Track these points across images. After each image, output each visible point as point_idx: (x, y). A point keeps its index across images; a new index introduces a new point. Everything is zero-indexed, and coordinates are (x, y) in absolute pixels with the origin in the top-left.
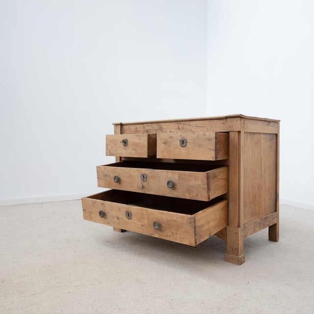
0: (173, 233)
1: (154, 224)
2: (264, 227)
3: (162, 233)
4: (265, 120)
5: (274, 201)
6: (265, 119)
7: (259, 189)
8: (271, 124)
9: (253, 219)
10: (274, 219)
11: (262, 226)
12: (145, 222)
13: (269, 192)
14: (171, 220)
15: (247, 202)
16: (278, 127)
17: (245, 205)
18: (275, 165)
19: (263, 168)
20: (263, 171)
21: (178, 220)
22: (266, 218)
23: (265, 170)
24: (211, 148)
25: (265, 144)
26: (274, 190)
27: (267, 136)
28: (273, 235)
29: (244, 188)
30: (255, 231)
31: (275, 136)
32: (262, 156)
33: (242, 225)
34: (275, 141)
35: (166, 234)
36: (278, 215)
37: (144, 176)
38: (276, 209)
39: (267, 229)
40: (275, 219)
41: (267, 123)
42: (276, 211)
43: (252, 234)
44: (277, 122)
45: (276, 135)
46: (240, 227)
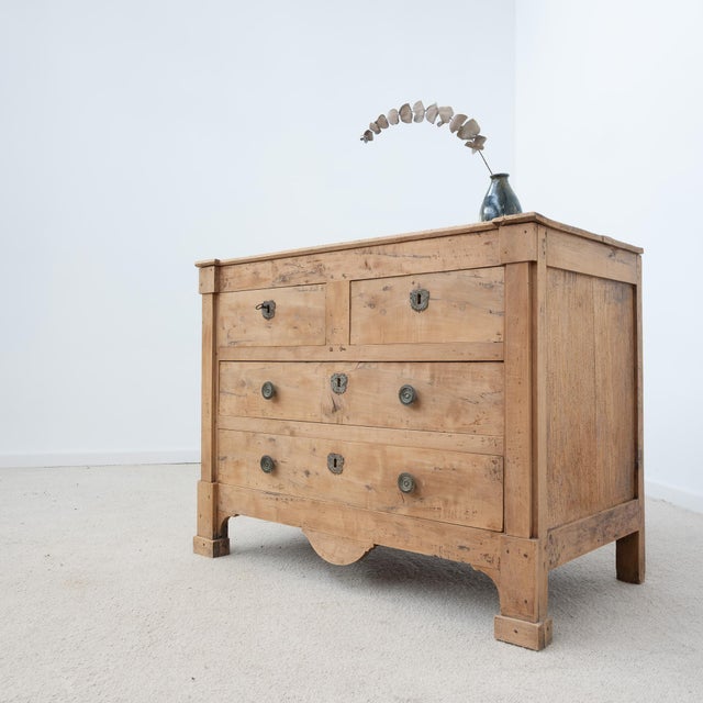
0: (446, 502)
1: (401, 479)
2: (606, 541)
3: (417, 503)
4: (602, 242)
5: (630, 470)
6: (603, 237)
7: (588, 432)
8: (620, 255)
9: (572, 518)
10: (630, 518)
11: (599, 536)
12: (378, 476)
13: (615, 442)
14: (445, 469)
15: (558, 465)
16: (639, 267)
17: (551, 476)
18: (631, 370)
19: (599, 376)
20: (599, 384)
21: (464, 465)
22: (611, 514)
23: (605, 381)
24: (495, 310)
25: (604, 308)
26: (631, 438)
27: (609, 287)
28: (629, 566)
29: (548, 427)
30: (580, 552)
31: (630, 291)
32: (597, 340)
33: (542, 533)
34: (629, 303)
35: (429, 505)
36: (642, 509)
37: (339, 380)
38: (635, 491)
39: (611, 548)
40: (635, 519)
41: (609, 251)
42: (636, 497)
43: (571, 558)
44: (635, 253)
45: (634, 288)
46: (537, 537)
